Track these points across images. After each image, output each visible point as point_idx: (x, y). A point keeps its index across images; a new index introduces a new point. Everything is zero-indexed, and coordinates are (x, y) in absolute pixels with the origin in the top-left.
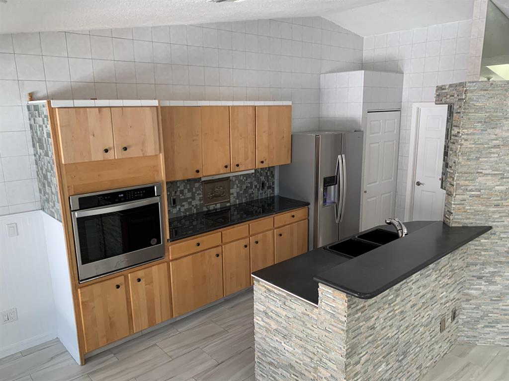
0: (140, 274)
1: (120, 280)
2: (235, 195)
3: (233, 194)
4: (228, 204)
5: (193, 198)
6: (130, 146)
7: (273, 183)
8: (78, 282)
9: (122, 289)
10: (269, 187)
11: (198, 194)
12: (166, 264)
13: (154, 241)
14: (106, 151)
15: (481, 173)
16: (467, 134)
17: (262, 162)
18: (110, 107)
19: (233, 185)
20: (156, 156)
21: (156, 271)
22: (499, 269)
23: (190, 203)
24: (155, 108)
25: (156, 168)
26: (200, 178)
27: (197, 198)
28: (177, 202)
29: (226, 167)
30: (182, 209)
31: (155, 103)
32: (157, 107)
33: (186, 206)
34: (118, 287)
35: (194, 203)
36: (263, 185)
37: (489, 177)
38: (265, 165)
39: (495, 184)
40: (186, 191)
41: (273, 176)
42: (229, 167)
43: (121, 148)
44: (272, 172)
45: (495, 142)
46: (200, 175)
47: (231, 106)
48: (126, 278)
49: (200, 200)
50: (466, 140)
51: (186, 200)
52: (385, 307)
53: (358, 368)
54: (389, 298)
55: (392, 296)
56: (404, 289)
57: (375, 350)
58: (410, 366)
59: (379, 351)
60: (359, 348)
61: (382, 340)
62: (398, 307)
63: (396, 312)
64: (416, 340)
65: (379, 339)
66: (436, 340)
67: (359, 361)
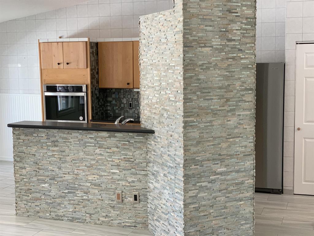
13: (81, 118)
18: (63, 42)
20: (85, 69)
25: (85, 76)
31: (86, 39)
43: (66, 63)
50: (142, 60)
52: (44, 147)
53: (24, 171)
54: (47, 144)
55: (50, 144)
56: (61, 145)
57: (38, 170)
58: (77, 205)
59: (41, 172)
60: (24, 161)
61: (43, 167)
62: (57, 153)
63: (56, 156)
64: (82, 189)
65: (40, 164)
66: (112, 205)
67: (25, 168)
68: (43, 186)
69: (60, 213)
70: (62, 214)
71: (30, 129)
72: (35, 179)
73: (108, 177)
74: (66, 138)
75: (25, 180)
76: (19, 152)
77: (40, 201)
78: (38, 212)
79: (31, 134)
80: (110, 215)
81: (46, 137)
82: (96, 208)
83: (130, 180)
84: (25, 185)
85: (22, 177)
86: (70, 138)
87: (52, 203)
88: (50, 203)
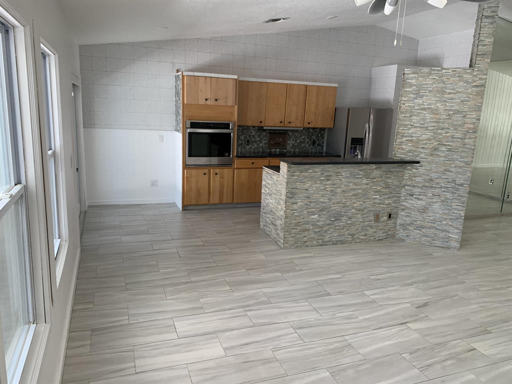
0: (218, 171)
1: (206, 171)
2: (291, 145)
3: (289, 144)
4: (285, 151)
5: (261, 142)
6: (219, 99)
7: (323, 143)
8: (186, 166)
9: (206, 176)
10: (319, 145)
11: (265, 140)
12: (232, 170)
13: (227, 154)
14: (206, 100)
15: (413, 125)
16: (405, 101)
17: (309, 123)
18: (211, 77)
19: (290, 138)
20: (233, 106)
21: (227, 172)
22: (425, 191)
23: (258, 145)
24: (235, 80)
25: (232, 114)
26: (263, 127)
27: (263, 142)
28: (250, 142)
29: (281, 122)
30: (253, 148)
31: (236, 77)
32: (236, 79)
33: (256, 146)
34: (205, 174)
35: (261, 145)
36: (314, 142)
37: (418, 129)
38: (311, 126)
39: (422, 133)
40: (256, 136)
41: (323, 138)
42: (283, 123)
43: (214, 100)
44: (322, 134)
45: (422, 106)
46: (262, 125)
47: (289, 84)
48: (210, 171)
49: (265, 144)
50: (404, 104)
51: (256, 142)
52: (317, 182)
53: (295, 206)
54: (321, 178)
55: (323, 178)
56: (334, 178)
57: (309, 204)
58: (342, 229)
59: (312, 205)
60: (296, 196)
61: (315, 200)
62: (329, 187)
63: (328, 189)
64: (347, 215)
65: (312, 198)
66: (370, 225)
67: (296, 203)
68: (313, 217)
69: (327, 238)
70: (328, 240)
71: (306, 166)
72: (305, 212)
73: (371, 202)
74: (339, 172)
75: (295, 214)
76: (292, 189)
77: (308, 232)
78: (306, 242)
79: (306, 171)
80: (368, 233)
81: (321, 172)
82: (357, 229)
83: (387, 202)
84: (295, 219)
85: (293, 212)
86: (342, 172)
87: (319, 232)
88: (318, 232)
